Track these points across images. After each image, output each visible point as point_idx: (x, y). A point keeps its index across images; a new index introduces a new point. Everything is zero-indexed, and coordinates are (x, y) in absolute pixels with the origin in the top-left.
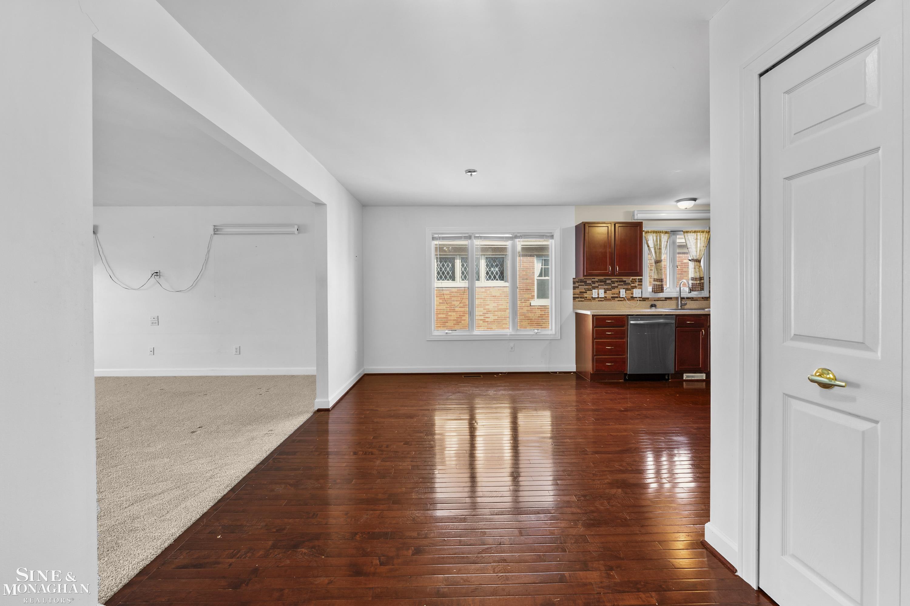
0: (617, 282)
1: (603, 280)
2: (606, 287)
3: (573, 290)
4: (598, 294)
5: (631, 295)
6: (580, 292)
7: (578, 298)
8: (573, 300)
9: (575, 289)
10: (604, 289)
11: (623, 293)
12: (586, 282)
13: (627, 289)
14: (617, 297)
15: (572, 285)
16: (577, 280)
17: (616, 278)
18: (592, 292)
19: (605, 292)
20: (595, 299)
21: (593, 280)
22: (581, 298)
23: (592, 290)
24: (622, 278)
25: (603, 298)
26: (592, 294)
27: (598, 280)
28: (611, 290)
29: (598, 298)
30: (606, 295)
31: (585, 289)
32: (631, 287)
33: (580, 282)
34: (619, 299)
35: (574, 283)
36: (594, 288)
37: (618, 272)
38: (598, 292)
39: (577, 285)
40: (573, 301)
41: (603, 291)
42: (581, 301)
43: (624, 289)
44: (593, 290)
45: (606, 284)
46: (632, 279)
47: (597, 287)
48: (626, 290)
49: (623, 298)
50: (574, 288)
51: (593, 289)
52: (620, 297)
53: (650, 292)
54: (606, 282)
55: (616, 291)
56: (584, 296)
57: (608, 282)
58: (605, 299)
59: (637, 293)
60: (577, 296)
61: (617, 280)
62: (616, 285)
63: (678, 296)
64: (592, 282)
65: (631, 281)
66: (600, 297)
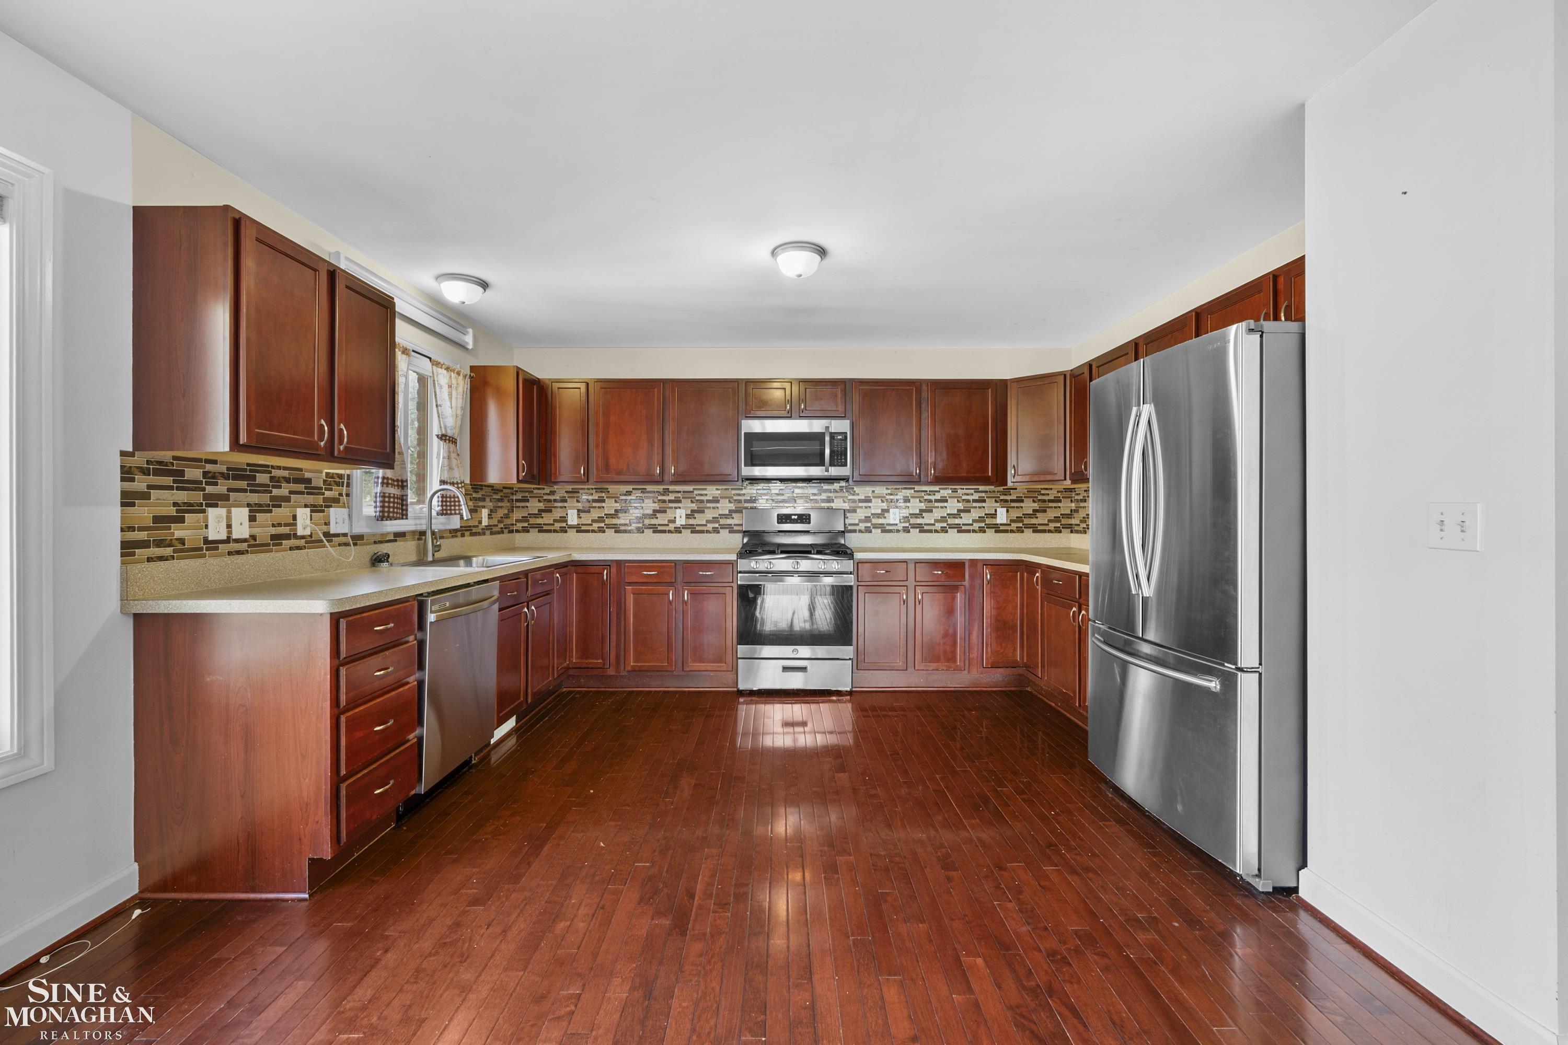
0: (287, 480)
1: (245, 470)
2: (254, 498)
3: (118, 509)
4: (229, 526)
5: (325, 528)
6: (157, 519)
7: (144, 544)
8: (122, 555)
9: (133, 505)
10: (249, 505)
11: (304, 522)
12: (182, 473)
13: (315, 509)
14: (287, 537)
15: (115, 486)
16: (140, 459)
17: (285, 468)
18: (206, 519)
19: (252, 519)
20: (217, 548)
21: (209, 467)
22: (159, 543)
23: (204, 511)
24: (301, 470)
25: (245, 540)
26: (207, 527)
27: (228, 469)
28: (270, 511)
29: (228, 540)
30: (256, 531)
31: (175, 504)
32: (325, 500)
33: (157, 473)
34: (294, 542)
35: (127, 474)
36: (214, 501)
37: (346, 448)
38: (229, 518)
39: (140, 484)
40: (123, 563)
41: (246, 511)
42: (161, 558)
43: (306, 506)
44: (211, 511)
45: (256, 489)
46: (327, 474)
47: (226, 498)
48: (312, 511)
49: (303, 537)
50: (128, 499)
51: (208, 505)
52: (296, 536)
53: (368, 518)
54: (254, 478)
55: (281, 513)
56: (173, 534)
57: (262, 478)
58: (253, 544)
59: (338, 521)
60: (142, 536)
61: (286, 473)
62: (284, 491)
63: (424, 528)
64: (205, 474)
65: (325, 481)
66: (234, 536)
